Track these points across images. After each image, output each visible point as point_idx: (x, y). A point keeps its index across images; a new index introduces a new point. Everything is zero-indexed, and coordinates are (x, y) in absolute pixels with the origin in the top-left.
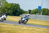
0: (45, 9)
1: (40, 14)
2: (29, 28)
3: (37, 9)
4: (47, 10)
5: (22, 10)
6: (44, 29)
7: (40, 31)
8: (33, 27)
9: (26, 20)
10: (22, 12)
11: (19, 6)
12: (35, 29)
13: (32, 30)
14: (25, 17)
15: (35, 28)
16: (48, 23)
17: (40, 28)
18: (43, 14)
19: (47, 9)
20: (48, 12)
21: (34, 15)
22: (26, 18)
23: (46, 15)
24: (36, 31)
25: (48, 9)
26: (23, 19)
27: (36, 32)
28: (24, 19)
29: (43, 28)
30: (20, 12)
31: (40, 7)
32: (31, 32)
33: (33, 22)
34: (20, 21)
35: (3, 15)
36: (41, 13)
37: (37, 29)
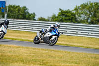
1: (3, 17)
6: (10, 47)
7: (4, 50)
9: (54, 37)
14: (51, 31)
16: (19, 34)
18: (9, 17)
19: (17, 7)
20: (19, 12)
22: (56, 32)
23: (14, 18)
26: (48, 34)
31: (3, 3)
34: (38, 39)
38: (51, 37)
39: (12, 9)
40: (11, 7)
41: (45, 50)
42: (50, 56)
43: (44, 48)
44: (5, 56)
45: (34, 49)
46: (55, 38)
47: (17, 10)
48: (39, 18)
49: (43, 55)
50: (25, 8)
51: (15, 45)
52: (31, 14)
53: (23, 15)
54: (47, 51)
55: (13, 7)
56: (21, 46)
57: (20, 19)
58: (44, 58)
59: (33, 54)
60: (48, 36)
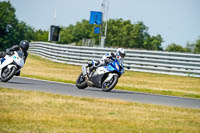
0: (118, 22)
1: (98, 43)
2: (53, 100)
3: (84, 21)
4: (127, 25)
5: (24, 25)
7: (99, 110)
8: (69, 95)
10: (26, 35)
11: (13, 10)
12: (76, 102)
13: (64, 105)
15: (76, 99)
17: (96, 98)
18: (108, 43)
19: (125, 23)
20: (128, 34)
21: (73, 45)
24: (82, 109)
25: (128, 22)
26: (101, 71)
27: (80, 116)
28: (102, 68)
29: (108, 100)
30: (18, 33)
31: (96, 15)
32: (62, 115)
33: (70, 73)
34: (84, 79)
35: (10, 55)
36: (103, 39)
37: (83, 102)
38: (106, 75)
39: (115, 28)
40: (113, 23)
41: (183, 111)
42: (191, 122)
43: (180, 107)
44: (101, 122)
45: (158, 108)
46: (113, 77)
47: (124, 28)
48: (169, 46)
49: (178, 120)
50: (141, 26)
51: (121, 101)
52: (154, 38)
53: (138, 39)
54: (185, 113)
55: (117, 23)
56: (134, 102)
57: (132, 47)
58: (181, 127)
59: (156, 119)
60: (100, 73)
